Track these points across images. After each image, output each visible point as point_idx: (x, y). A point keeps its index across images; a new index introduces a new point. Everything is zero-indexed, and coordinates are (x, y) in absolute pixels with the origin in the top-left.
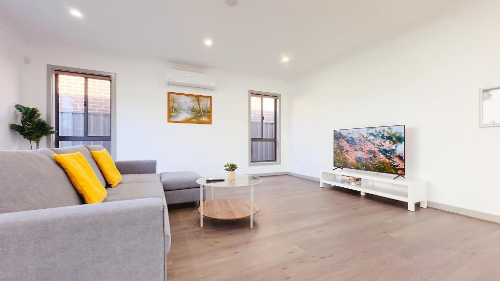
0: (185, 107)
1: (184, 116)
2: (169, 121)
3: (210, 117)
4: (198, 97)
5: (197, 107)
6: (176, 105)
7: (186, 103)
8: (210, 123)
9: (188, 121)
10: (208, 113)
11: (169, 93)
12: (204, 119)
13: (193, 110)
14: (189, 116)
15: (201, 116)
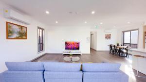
0: (16, 31)
1: (15, 36)
2: (7, 39)
3: (26, 36)
4: (22, 27)
5: (21, 31)
6: (11, 30)
7: (16, 29)
8: (26, 39)
9: (17, 38)
10: (25, 34)
11: (7, 23)
12: (24, 37)
13: (19, 33)
14: (18, 36)
15: (23, 36)
